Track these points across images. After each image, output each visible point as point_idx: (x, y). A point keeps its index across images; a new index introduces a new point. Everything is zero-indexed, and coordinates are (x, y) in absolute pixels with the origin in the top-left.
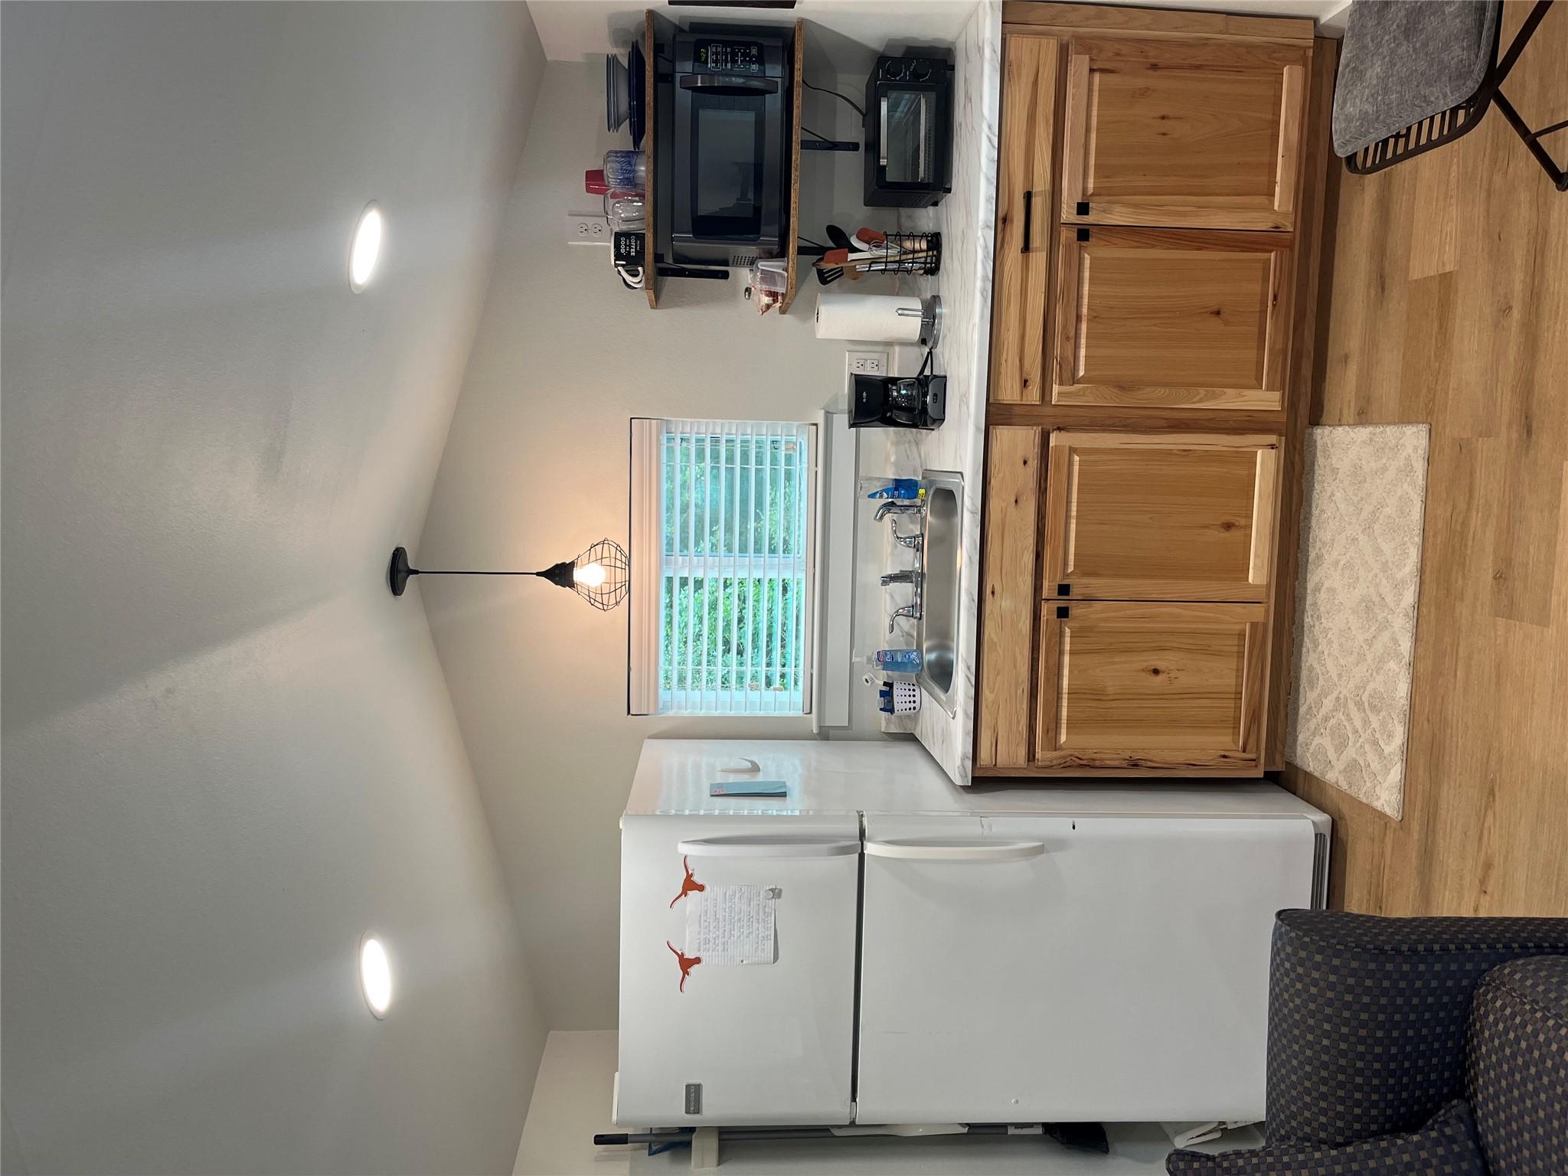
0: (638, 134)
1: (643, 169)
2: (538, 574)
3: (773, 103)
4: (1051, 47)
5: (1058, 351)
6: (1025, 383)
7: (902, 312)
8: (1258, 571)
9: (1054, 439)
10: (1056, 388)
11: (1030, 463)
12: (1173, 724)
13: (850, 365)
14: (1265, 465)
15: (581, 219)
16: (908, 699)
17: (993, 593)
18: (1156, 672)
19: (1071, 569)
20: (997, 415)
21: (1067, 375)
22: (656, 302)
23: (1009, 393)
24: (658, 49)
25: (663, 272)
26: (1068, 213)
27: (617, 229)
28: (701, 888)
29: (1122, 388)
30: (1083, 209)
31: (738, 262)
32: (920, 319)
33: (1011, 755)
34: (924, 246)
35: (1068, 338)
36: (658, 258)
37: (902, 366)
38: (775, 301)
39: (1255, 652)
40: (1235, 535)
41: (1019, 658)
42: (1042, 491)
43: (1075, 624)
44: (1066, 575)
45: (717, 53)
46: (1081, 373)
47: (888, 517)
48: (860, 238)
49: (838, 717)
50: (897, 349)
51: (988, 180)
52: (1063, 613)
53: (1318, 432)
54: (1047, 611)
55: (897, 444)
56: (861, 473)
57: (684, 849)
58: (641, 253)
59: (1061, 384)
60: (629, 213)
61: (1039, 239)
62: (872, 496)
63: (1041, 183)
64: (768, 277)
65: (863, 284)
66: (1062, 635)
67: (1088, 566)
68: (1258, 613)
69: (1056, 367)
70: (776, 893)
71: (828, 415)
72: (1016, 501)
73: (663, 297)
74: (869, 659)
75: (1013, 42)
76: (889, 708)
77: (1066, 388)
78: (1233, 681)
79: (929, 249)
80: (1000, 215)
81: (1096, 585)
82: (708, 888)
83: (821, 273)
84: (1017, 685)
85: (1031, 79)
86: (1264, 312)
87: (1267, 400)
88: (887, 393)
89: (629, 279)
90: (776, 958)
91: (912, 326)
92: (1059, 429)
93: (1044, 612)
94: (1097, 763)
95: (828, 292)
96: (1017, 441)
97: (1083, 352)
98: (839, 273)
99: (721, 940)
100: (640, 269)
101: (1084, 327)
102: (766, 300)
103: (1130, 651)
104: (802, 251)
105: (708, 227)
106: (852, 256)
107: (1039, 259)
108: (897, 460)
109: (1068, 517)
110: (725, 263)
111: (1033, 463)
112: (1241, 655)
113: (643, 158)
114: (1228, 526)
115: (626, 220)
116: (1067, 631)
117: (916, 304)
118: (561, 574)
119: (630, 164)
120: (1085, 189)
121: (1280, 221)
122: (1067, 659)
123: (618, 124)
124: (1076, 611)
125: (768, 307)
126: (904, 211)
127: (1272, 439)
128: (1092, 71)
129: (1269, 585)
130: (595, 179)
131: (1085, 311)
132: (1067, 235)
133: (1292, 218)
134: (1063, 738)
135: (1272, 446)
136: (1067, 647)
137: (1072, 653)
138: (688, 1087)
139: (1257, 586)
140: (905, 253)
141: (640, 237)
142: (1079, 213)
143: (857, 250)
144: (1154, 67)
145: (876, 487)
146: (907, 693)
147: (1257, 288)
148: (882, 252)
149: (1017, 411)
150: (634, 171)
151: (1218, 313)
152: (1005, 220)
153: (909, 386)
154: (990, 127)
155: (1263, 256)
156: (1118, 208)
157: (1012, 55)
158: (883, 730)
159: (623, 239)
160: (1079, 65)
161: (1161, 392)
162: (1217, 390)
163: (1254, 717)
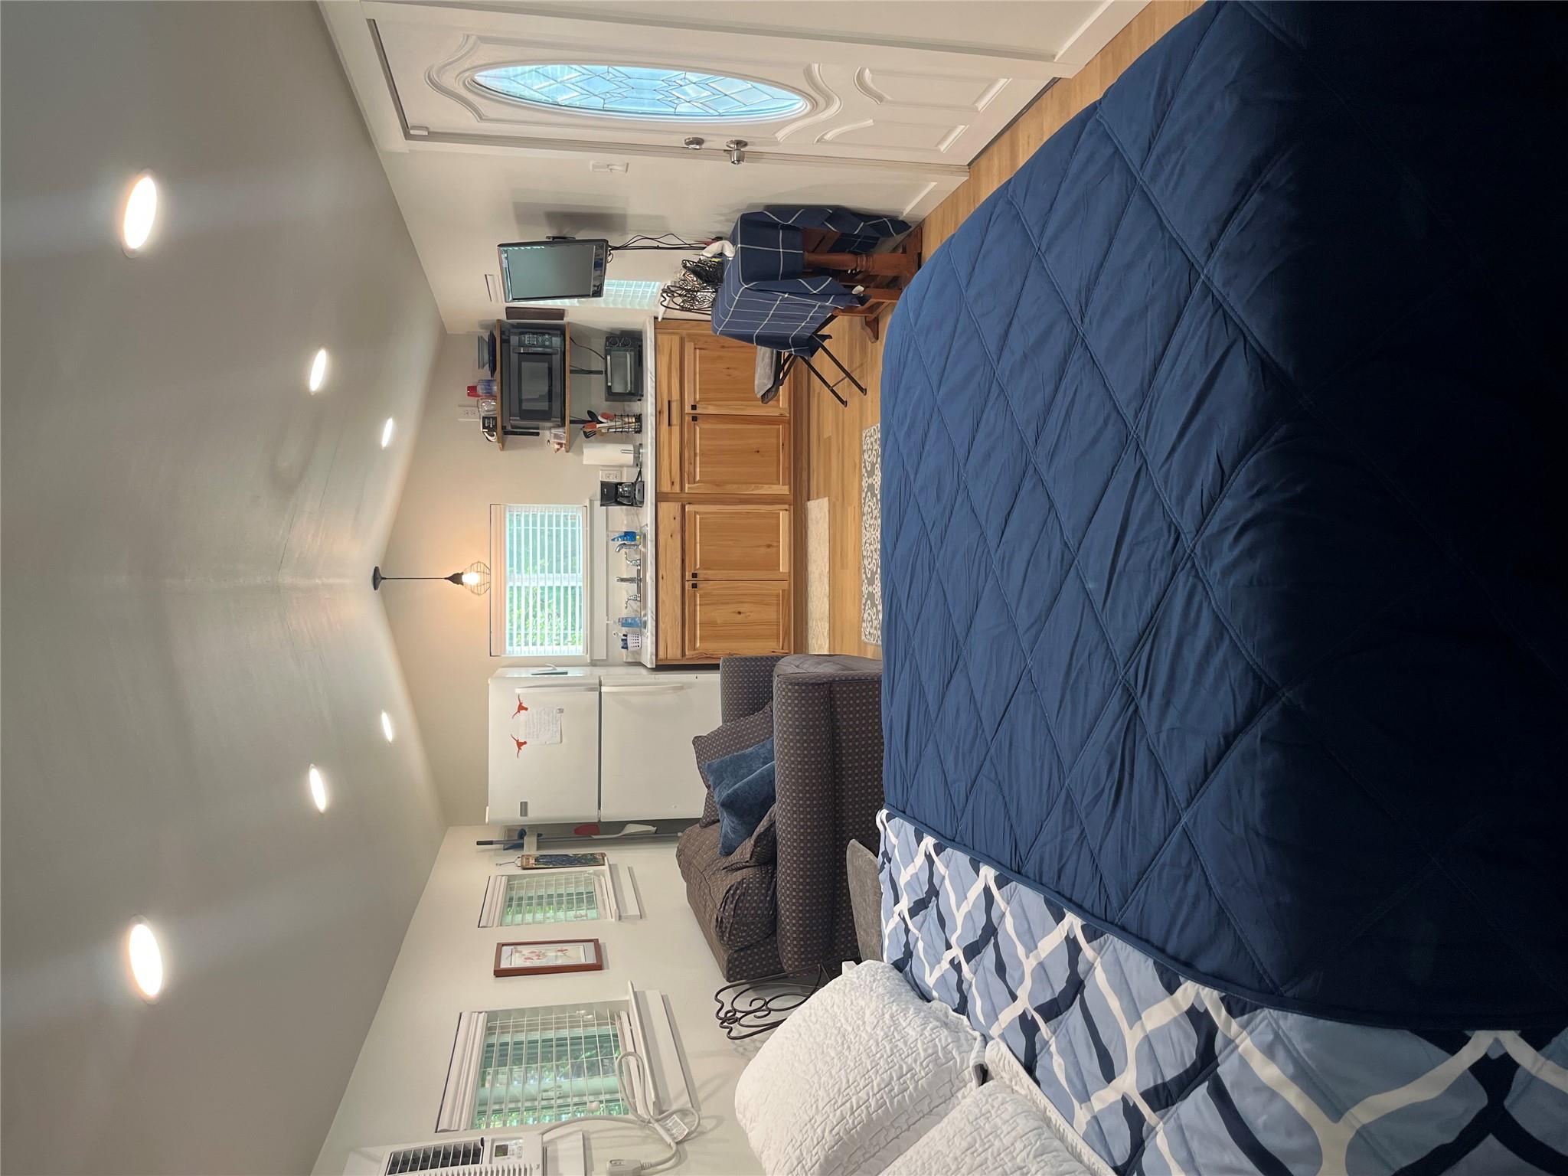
0: (493, 370)
1: (495, 388)
2: (446, 579)
3: (556, 359)
4: (676, 340)
5: (686, 469)
6: (673, 483)
7: (624, 452)
8: (784, 566)
9: (687, 508)
10: (687, 485)
11: (677, 518)
12: (748, 637)
13: (602, 476)
14: (784, 519)
15: (465, 408)
16: (634, 641)
17: (663, 578)
18: (739, 613)
19: (698, 566)
20: (660, 497)
21: (692, 479)
22: (503, 448)
23: (666, 488)
24: (502, 333)
25: (506, 433)
26: (688, 409)
27: (483, 415)
28: (526, 709)
29: (717, 485)
30: (694, 407)
31: (544, 429)
32: (632, 455)
33: (673, 653)
34: (634, 421)
35: (691, 464)
36: (503, 428)
37: (629, 476)
38: (561, 447)
39: (785, 601)
40: (772, 550)
41: (676, 607)
42: (683, 532)
43: (702, 592)
44: (695, 569)
45: (529, 337)
46: (698, 478)
47: (623, 550)
48: (602, 417)
49: (601, 654)
50: (625, 469)
51: (651, 395)
52: (694, 586)
53: (809, 503)
54: (688, 585)
55: (627, 515)
56: (610, 529)
57: (518, 691)
58: (495, 426)
59: (689, 483)
60: (489, 406)
61: (675, 420)
62: (613, 540)
63: (676, 396)
64: (556, 436)
65: (607, 438)
66: (695, 596)
67: (705, 565)
68: (785, 585)
69: (686, 476)
70: (561, 711)
71: (591, 501)
72: (671, 536)
73: (507, 444)
74: (615, 622)
75: (659, 337)
76: (625, 647)
77: (691, 486)
78: (775, 617)
79: (636, 422)
80: (658, 410)
81: (710, 573)
82: (529, 710)
83: (585, 433)
84: (676, 620)
85: (669, 351)
86: (778, 451)
87: (783, 489)
88: (617, 489)
89: (489, 438)
90: (561, 742)
91: (629, 458)
92: (689, 503)
93: (687, 587)
94: (714, 656)
95: (590, 442)
96: (670, 509)
97: (698, 470)
98: (594, 433)
99: (535, 733)
100: (495, 433)
101: (698, 458)
102: (557, 446)
103: (728, 603)
104: (571, 422)
105: (526, 415)
106: (598, 426)
107: (676, 429)
108: (628, 522)
109: (695, 543)
110: (538, 429)
111: (678, 519)
112: (778, 604)
113: (495, 383)
114: (769, 546)
115: (487, 411)
116: (698, 595)
117: (631, 448)
118: (456, 579)
119: (489, 386)
120: (695, 399)
121: (782, 412)
122: (698, 608)
123: (483, 366)
124: (701, 585)
125: (558, 449)
126: (626, 403)
127: (787, 507)
128: (695, 349)
129: (790, 572)
130: (472, 390)
131: (698, 451)
132: (688, 419)
133: (788, 410)
134: (698, 645)
135: (786, 510)
136: (698, 602)
137: (700, 605)
138: (521, 803)
139: (785, 573)
140: (625, 424)
141: (495, 419)
142: (692, 409)
143: (602, 423)
144: (723, 347)
145: (617, 535)
146: (634, 638)
147: (774, 440)
148: (613, 424)
149: (670, 495)
150: (491, 389)
151: (758, 452)
152: (660, 412)
153: (628, 486)
154: (651, 373)
155: (777, 427)
156: (710, 407)
157: (659, 342)
158: (625, 660)
159: (486, 420)
160: (689, 347)
161: (735, 486)
162: (760, 485)
163: (787, 633)
